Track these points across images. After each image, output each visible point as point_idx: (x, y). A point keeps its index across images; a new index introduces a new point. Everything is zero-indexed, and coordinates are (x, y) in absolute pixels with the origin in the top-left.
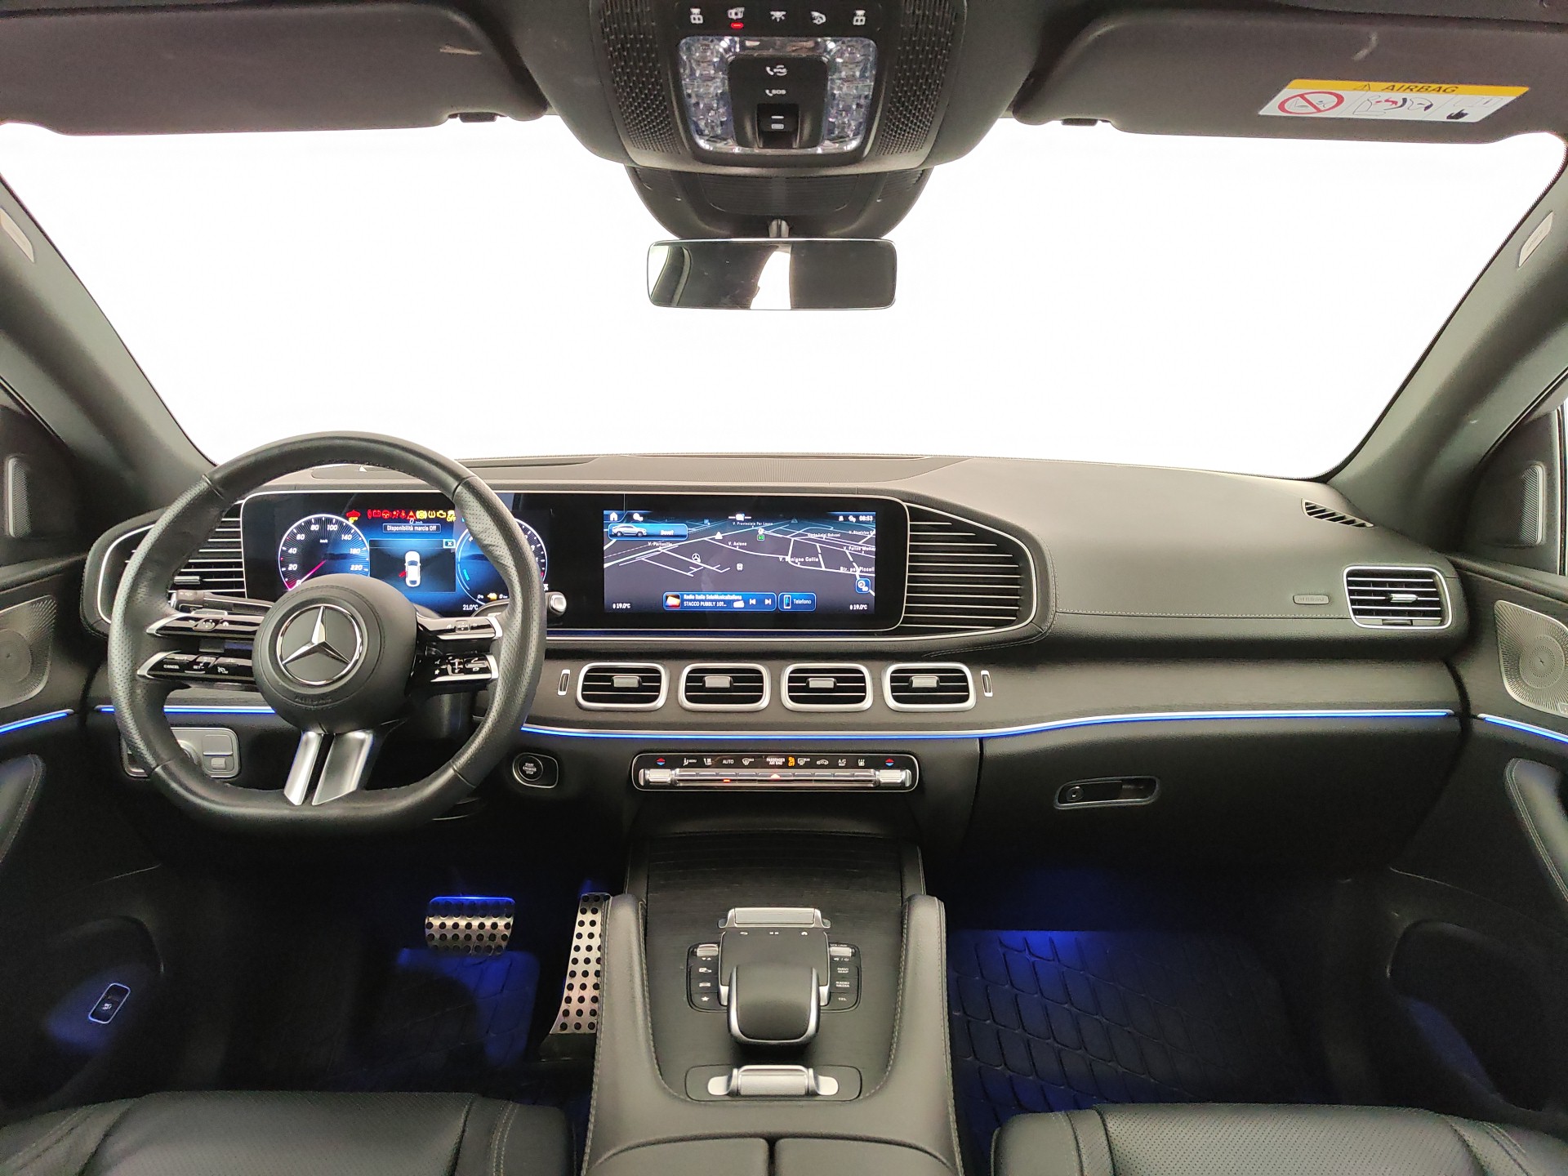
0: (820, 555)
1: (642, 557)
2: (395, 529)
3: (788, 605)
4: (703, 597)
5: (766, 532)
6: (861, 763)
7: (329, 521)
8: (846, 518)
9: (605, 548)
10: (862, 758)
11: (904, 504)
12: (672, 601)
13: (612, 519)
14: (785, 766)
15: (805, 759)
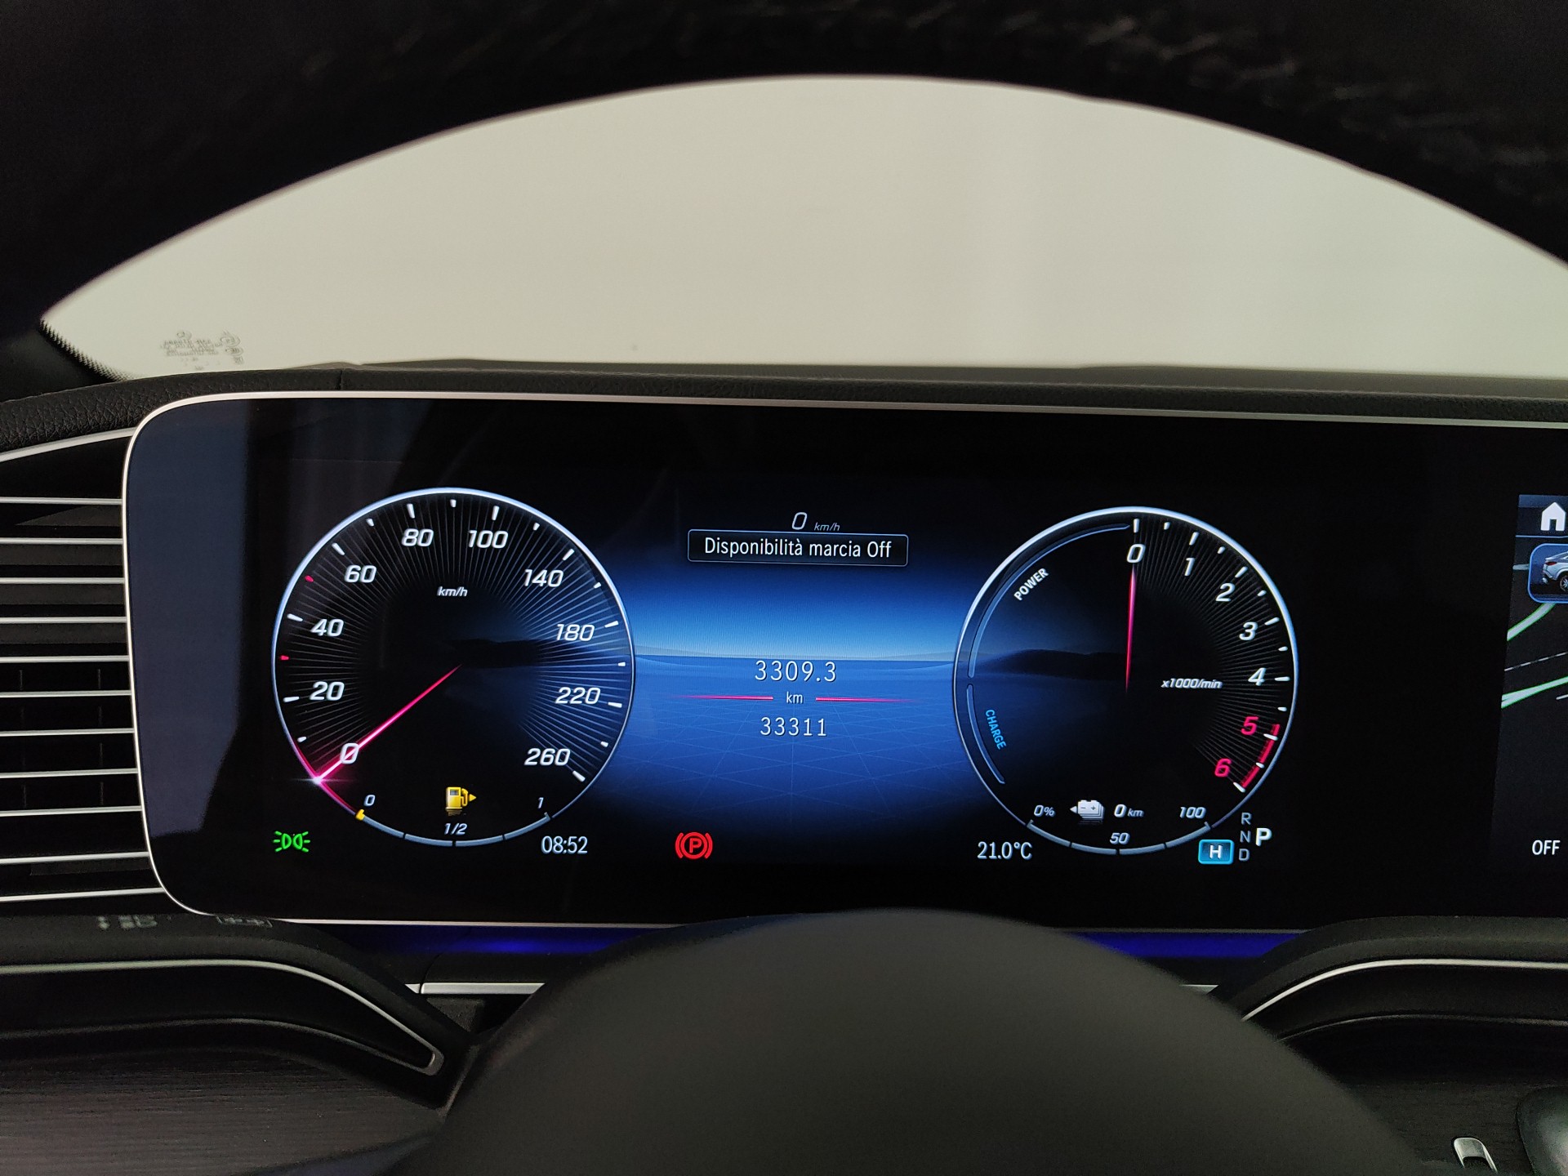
2: (734, 549)
7: (477, 514)
9: (1512, 633)
13: (1545, 526)
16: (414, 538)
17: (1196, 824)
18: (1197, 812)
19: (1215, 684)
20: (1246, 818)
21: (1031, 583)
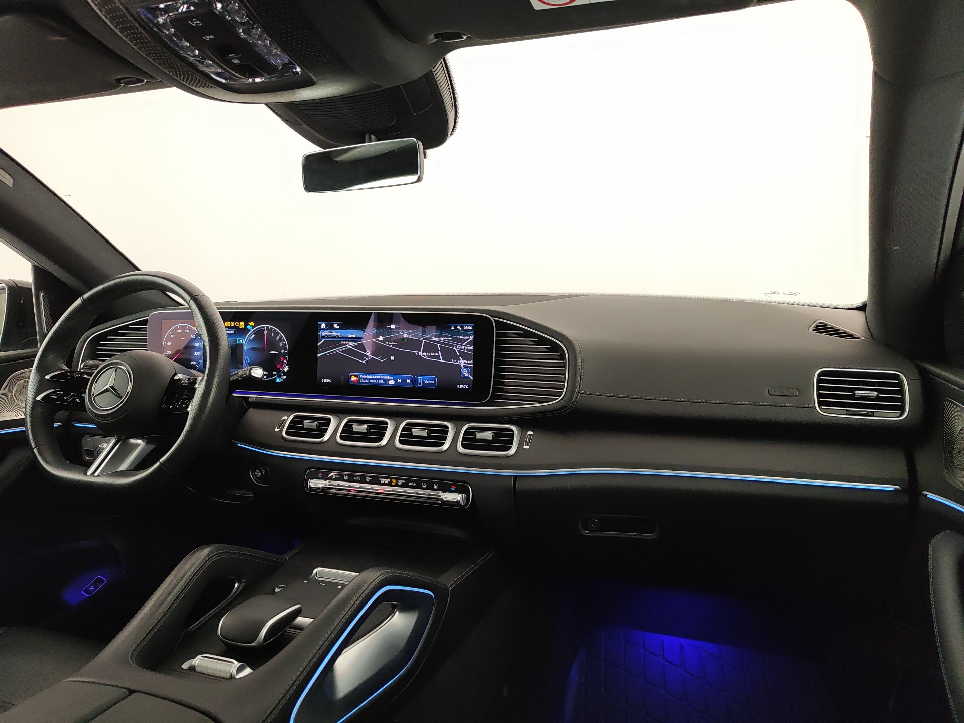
0: (440, 352)
1: (338, 350)
3: (420, 384)
4: (371, 377)
5: (408, 337)
6: (436, 487)
8: (456, 327)
9: (319, 345)
10: (436, 483)
11: (492, 319)
12: (354, 379)
13: (322, 327)
14: (390, 484)
15: (402, 481)
16: (179, 331)
17: (275, 375)
18: (275, 373)
19: (277, 353)
20: (282, 374)
21: (252, 337)
